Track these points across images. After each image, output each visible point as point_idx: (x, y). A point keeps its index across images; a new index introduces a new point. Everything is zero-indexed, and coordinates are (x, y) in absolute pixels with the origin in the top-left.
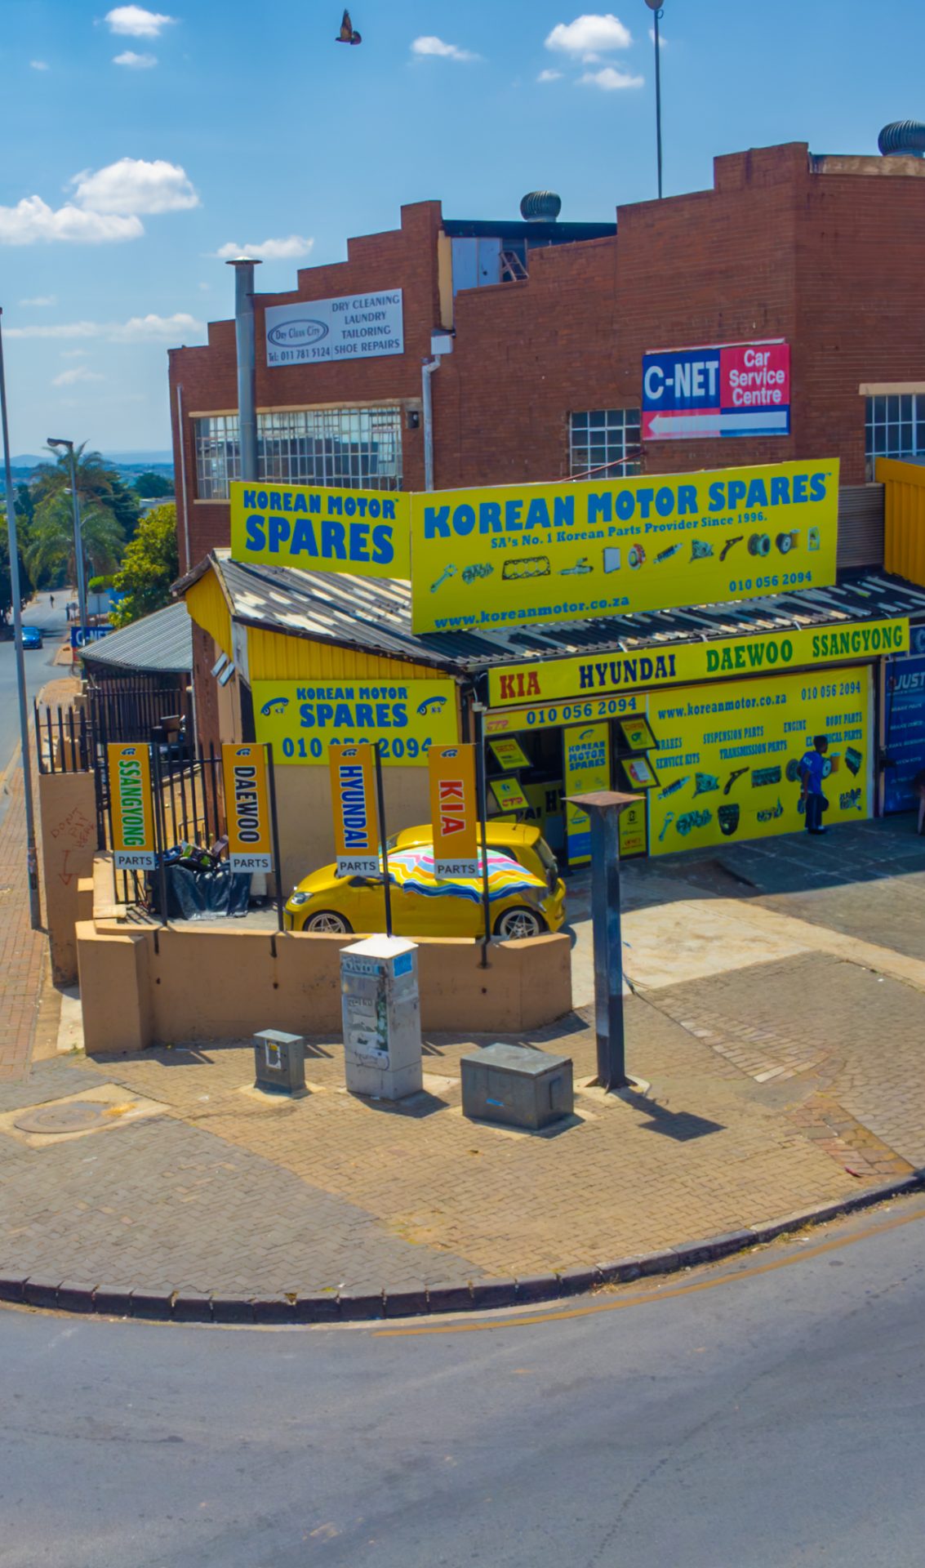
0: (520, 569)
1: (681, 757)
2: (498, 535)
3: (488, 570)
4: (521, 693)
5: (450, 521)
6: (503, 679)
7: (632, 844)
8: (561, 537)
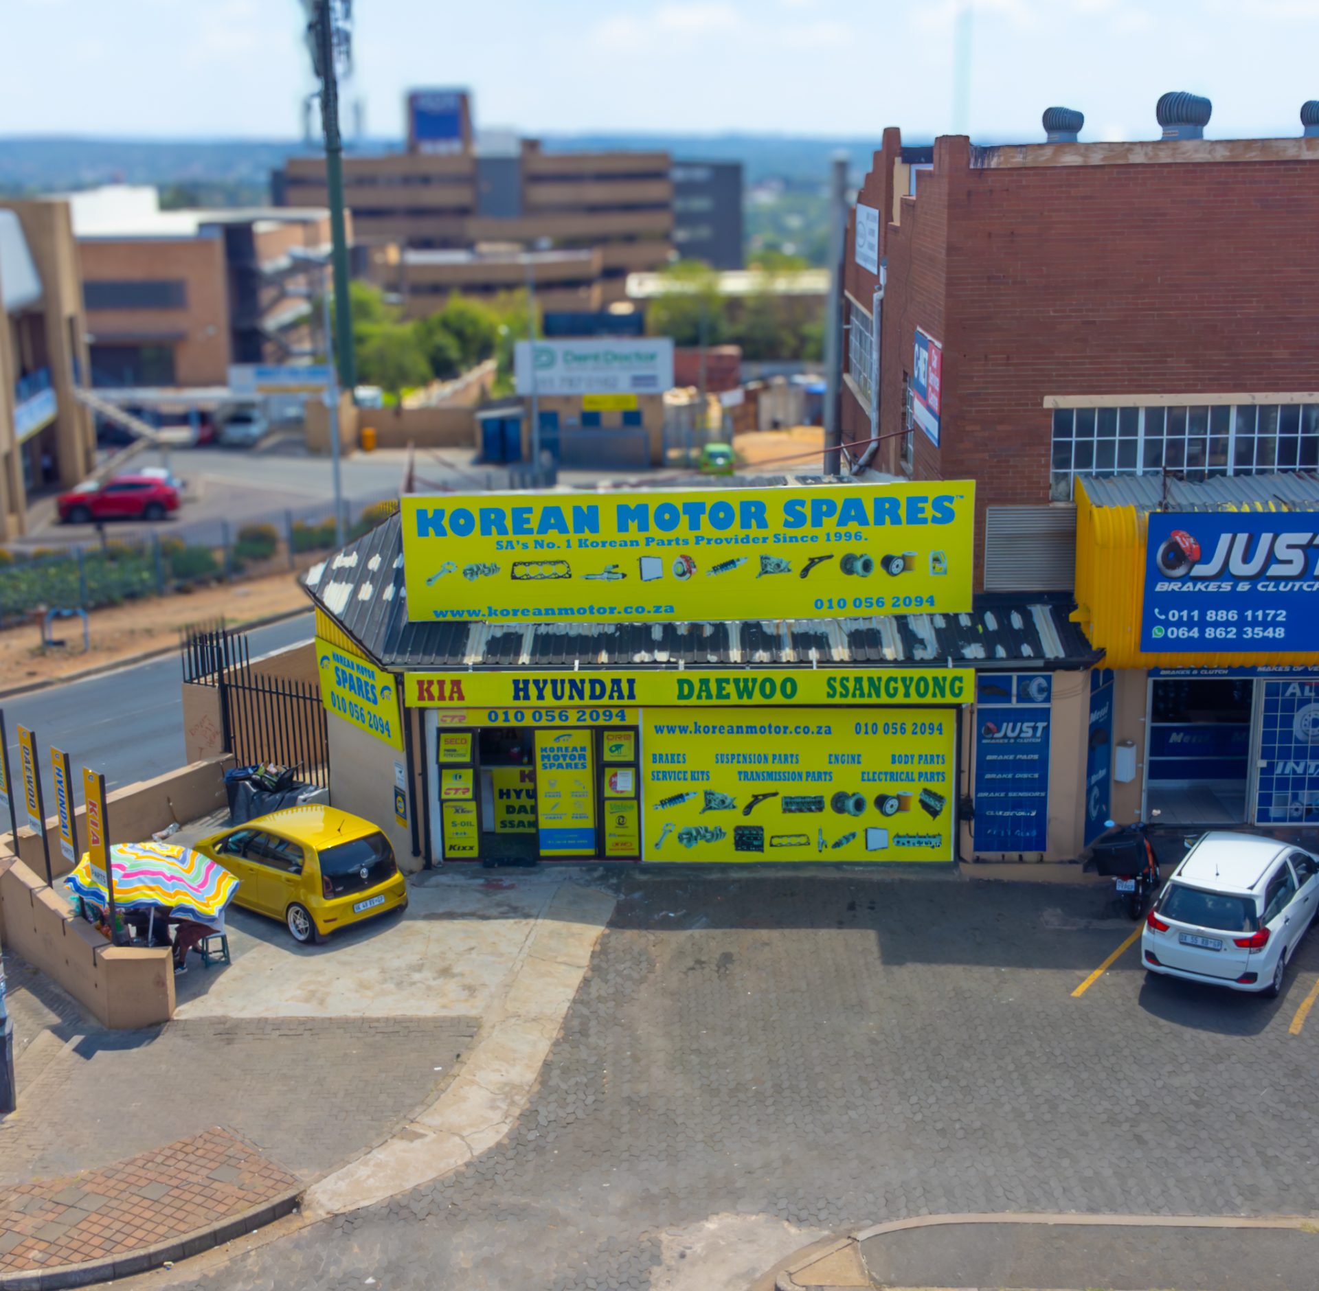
0: (533, 570)
1: (685, 772)
2: (504, 538)
3: (494, 569)
4: (442, 697)
5: (446, 523)
6: (420, 683)
7: (620, 847)
8: (582, 544)
